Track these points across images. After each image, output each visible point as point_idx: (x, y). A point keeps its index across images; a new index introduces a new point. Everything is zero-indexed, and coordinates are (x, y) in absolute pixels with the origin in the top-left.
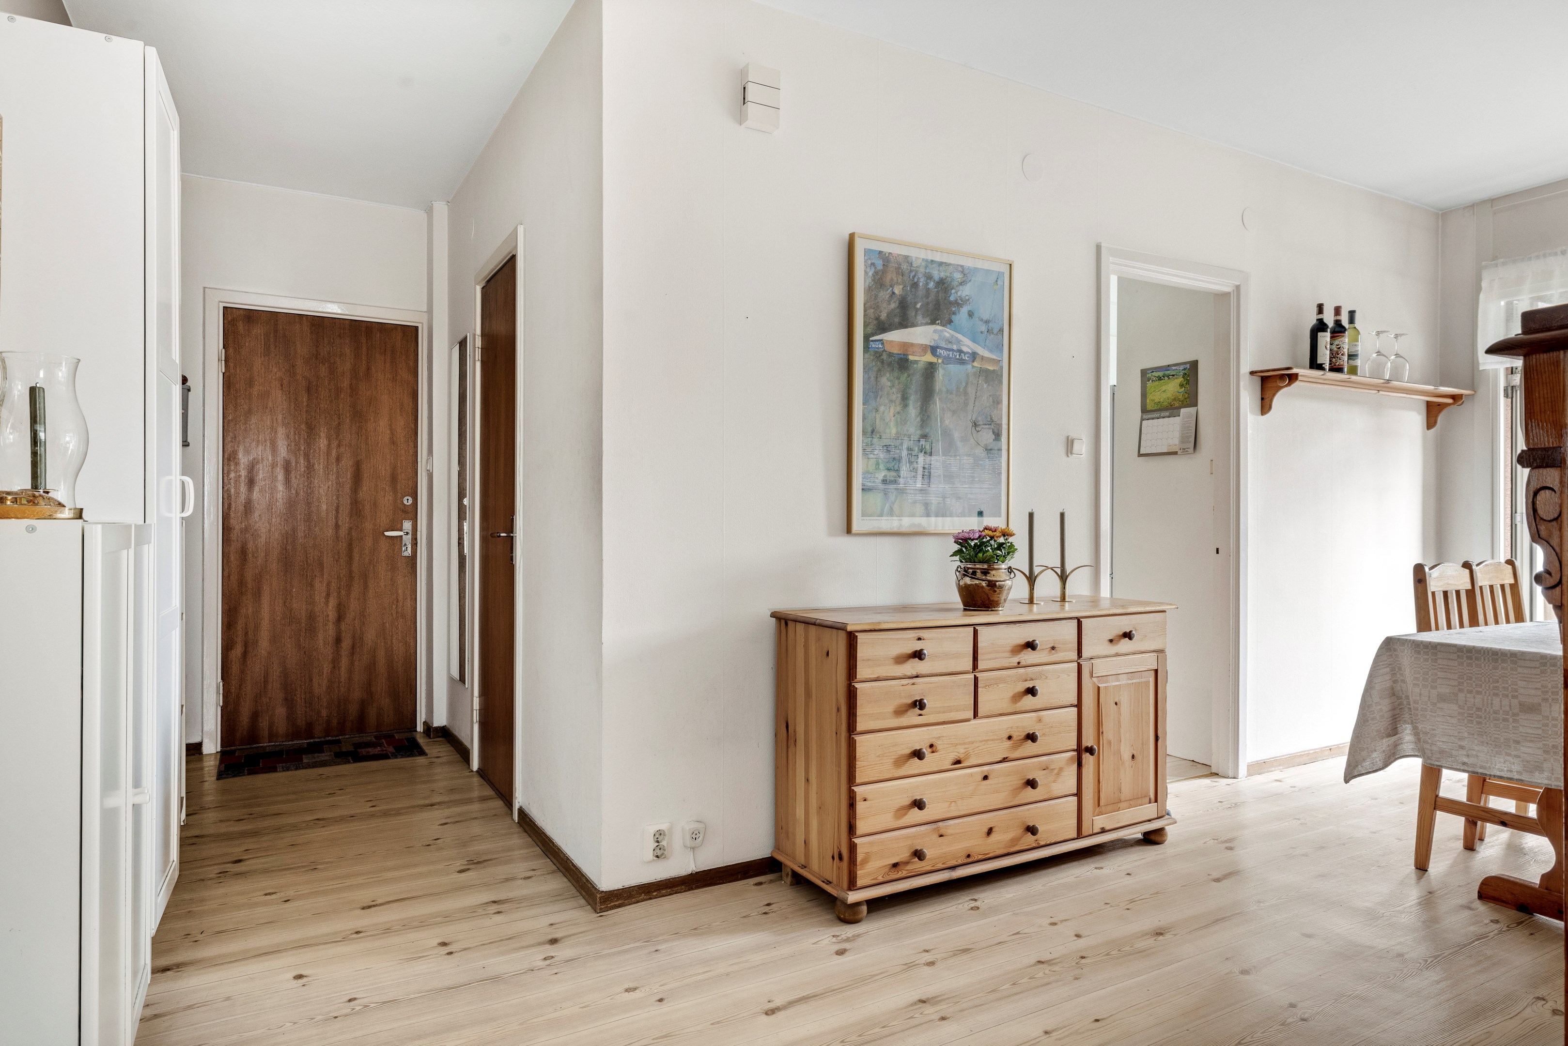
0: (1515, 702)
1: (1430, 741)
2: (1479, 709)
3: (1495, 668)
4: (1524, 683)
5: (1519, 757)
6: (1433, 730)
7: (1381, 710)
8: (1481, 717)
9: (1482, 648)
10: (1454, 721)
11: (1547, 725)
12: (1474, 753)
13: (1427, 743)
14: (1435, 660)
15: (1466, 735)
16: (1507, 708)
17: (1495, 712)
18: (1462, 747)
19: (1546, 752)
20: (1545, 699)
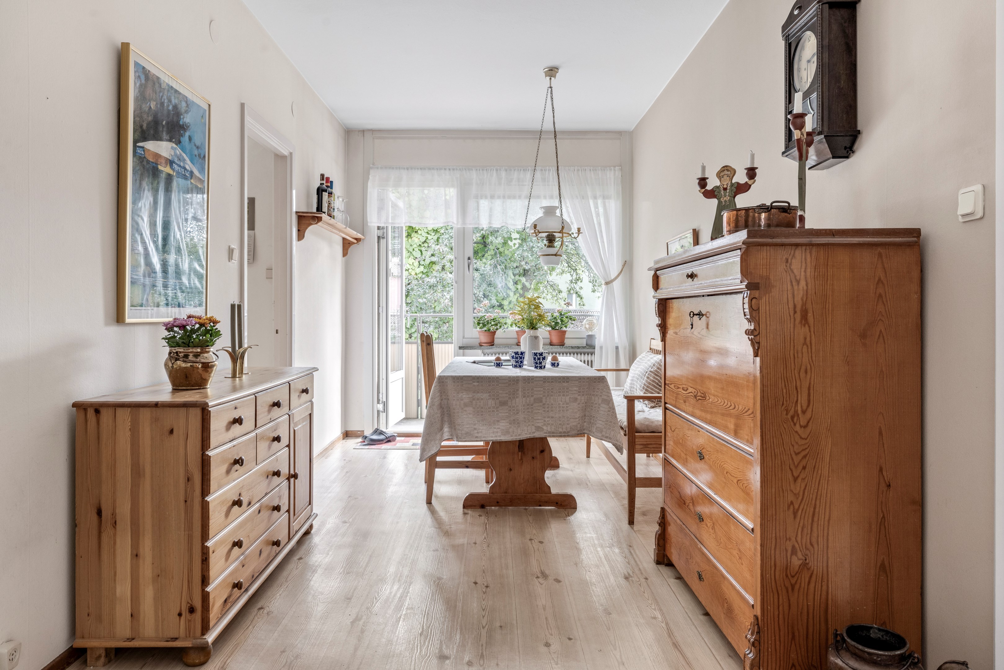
0: (498, 401)
1: (461, 429)
2: (482, 408)
3: (490, 386)
4: (501, 391)
5: (499, 428)
6: (462, 422)
7: (438, 416)
8: (483, 412)
9: (484, 376)
10: (471, 416)
11: (510, 410)
12: (481, 430)
13: (459, 430)
14: (462, 385)
16: (494, 405)
17: (489, 408)
18: (475, 429)
19: (510, 424)
20: (510, 398)
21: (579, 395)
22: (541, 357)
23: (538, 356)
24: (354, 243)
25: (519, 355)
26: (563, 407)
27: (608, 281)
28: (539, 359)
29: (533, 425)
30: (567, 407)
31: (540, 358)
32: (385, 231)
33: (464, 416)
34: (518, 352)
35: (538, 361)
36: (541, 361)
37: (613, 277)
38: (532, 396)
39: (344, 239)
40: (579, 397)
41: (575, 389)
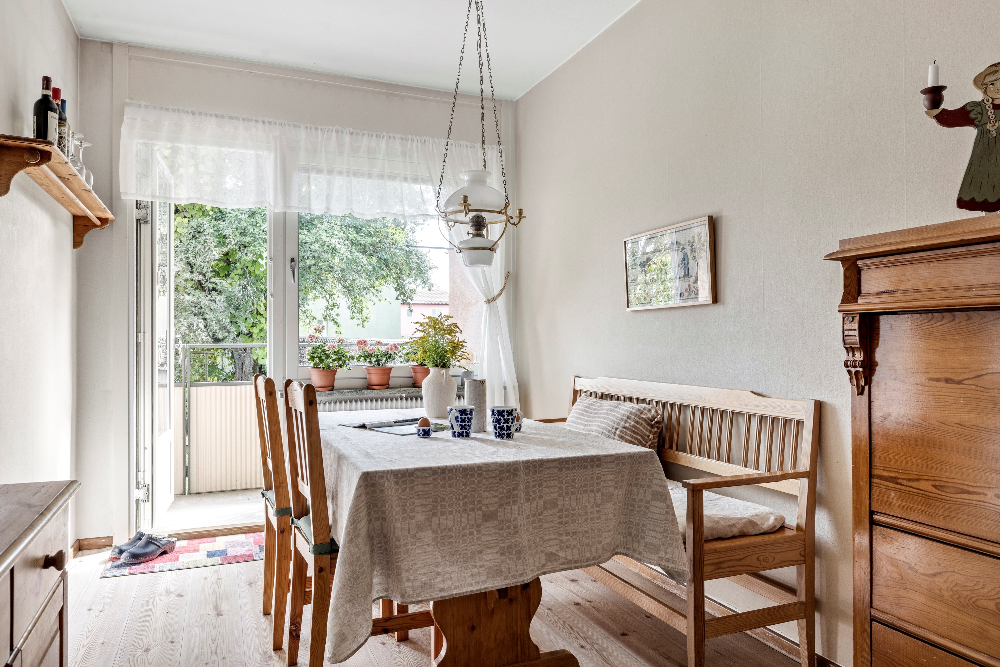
0: (480, 513)
1: (412, 578)
2: (450, 530)
3: (465, 484)
4: (487, 493)
5: (483, 566)
6: (415, 564)
7: (367, 559)
8: (452, 537)
9: (454, 466)
10: (430, 548)
11: (501, 529)
12: (448, 575)
13: (408, 580)
14: (412, 488)
15: (440, 559)
16: (473, 522)
17: (464, 529)
18: (438, 574)
19: (503, 554)
20: (501, 505)
21: (616, 488)
22: (510, 417)
23: (506, 417)
24: (95, 226)
25: (466, 414)
26: (592, 513)
27: (490, 298)
28: (506, 421)
29: (542, 552)
30: (598, 511)
31: (509, 419)
32: (149, 210)
33: (418, 551)
34: (465, 410)
35: (505, 425)
36: (510, 424)
37: (496, 294)
38: (541, 497)
39: (76, 218)
40: (615, 492)
41: (611, 477)
